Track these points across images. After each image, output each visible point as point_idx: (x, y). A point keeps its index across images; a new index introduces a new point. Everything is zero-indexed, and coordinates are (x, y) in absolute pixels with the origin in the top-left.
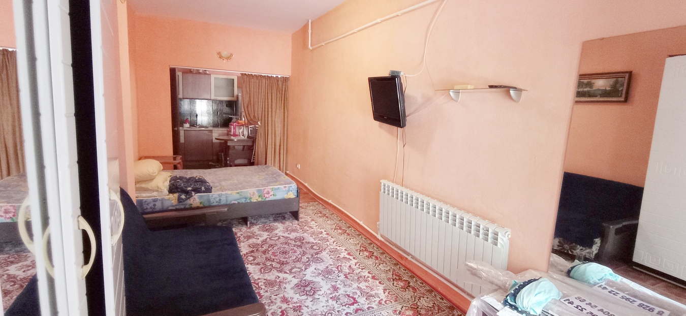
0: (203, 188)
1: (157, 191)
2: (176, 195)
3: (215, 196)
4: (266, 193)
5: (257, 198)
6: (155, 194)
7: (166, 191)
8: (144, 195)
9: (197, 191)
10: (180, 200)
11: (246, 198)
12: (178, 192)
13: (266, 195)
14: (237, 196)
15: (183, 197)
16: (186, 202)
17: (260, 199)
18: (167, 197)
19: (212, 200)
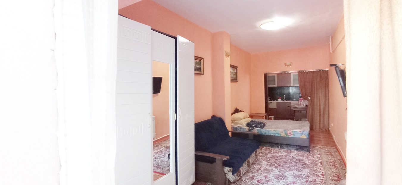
0: (259, 126)
1: (242, 125)
2: (248, 127)
3: (263, 130)
4: (289, 133)
5: (284, 135)
6: (241, 125)
7: (245, 125)
8: (237, 125)
9: (256, 127)
10: (249, 130)
11: (278, 134)
12: (250, 126)
13: (289, 134)
14: (274, 132)
15: (251, 128)
16: (252, 131)
17: (286, 136)
18: (245, 128)
19: (262, 132)
